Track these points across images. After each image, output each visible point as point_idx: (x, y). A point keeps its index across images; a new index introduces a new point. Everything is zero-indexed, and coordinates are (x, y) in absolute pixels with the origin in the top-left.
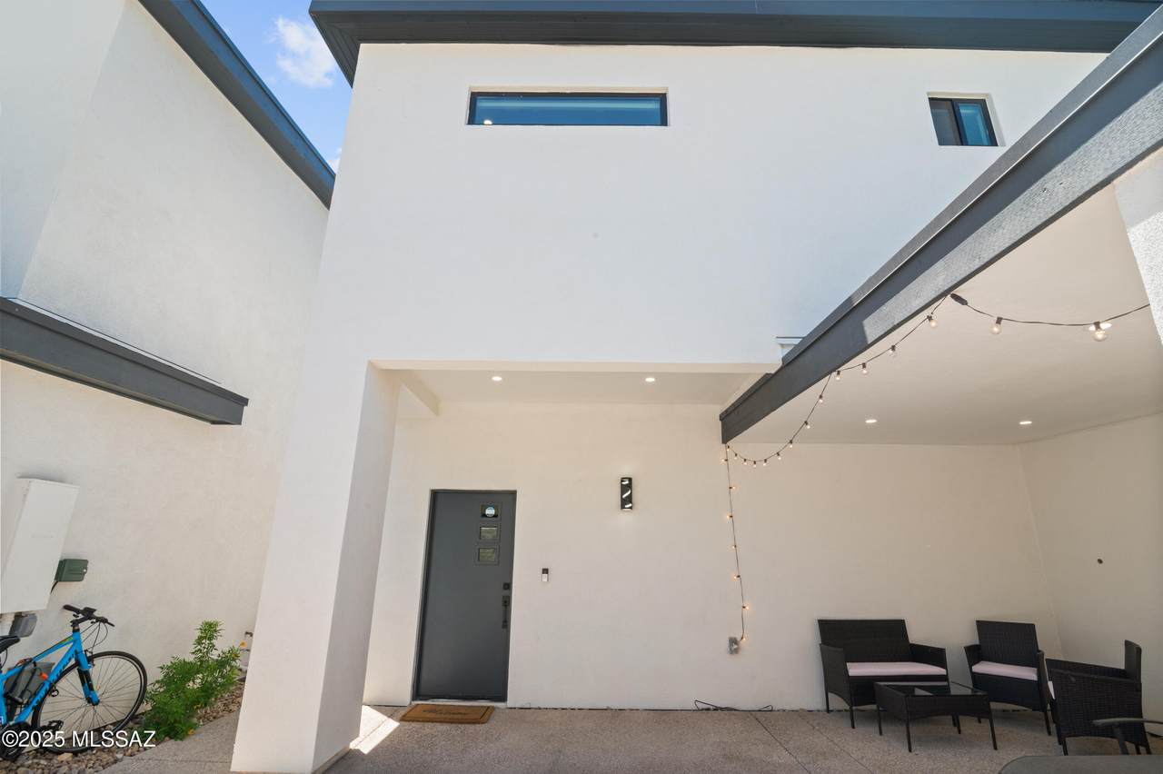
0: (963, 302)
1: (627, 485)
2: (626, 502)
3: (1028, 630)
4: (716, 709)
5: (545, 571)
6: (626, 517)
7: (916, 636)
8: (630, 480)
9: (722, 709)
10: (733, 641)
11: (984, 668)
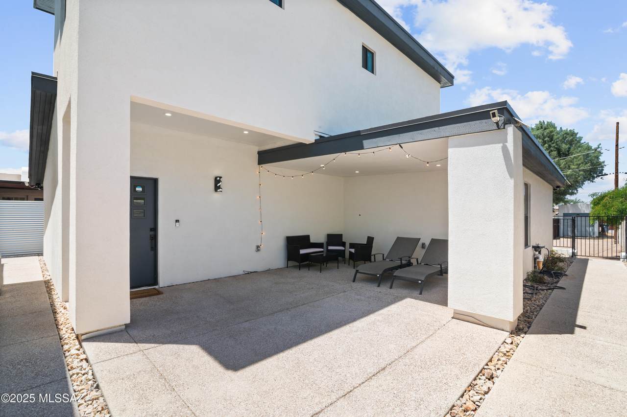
0: (402, 148)
1: (217, 181)
2: (217, 188)
3: (341, 236)
4: (251, 272)
5: (177, 221)
6: (217, 195)
7: (313, 240)
8: (220, 178)
9: (253, 272)
10: (258, 247)
11: (330, 248)
